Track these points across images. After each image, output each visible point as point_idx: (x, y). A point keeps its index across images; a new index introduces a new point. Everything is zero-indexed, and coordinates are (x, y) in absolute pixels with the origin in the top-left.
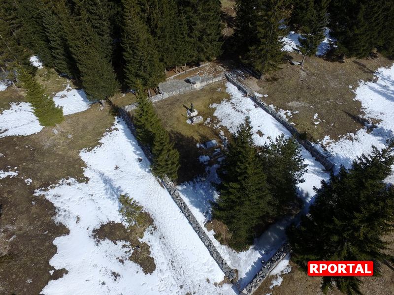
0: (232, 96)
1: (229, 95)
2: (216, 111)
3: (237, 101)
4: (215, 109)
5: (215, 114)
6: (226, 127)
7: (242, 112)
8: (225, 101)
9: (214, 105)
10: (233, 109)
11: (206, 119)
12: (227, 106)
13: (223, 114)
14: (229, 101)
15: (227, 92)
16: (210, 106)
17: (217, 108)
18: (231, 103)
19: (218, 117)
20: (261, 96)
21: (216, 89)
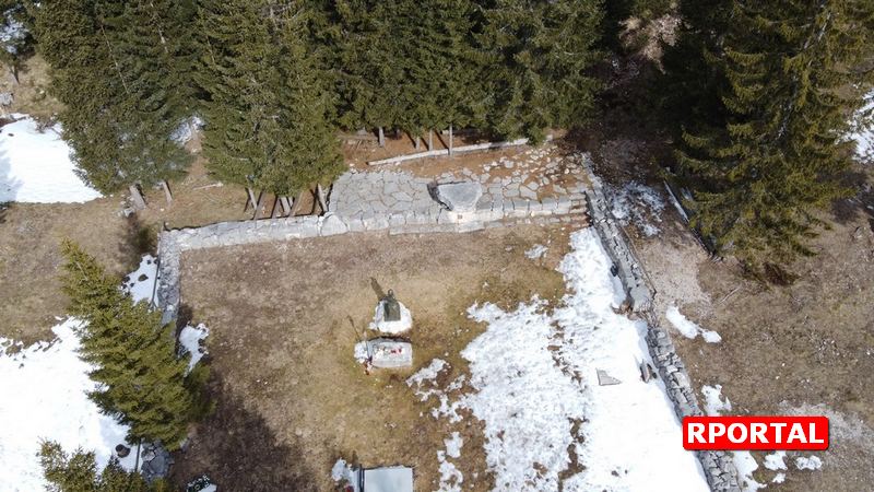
0: (572, 292)
1: (564, 284)
2: (480, 339)
3: (581, 321)
4: (480, 328)
5: (469, 353)
6: (483, 424)
7: (577, 377)
8: (533, 308)
9: (486, 313)
10: (549, 354)
11: (427, 364)
12: (532, 335)
13: (501, 359)
14: (550, 313)
15: (561, 268)
16: (469, 310)
17: (491, 328)
18: (555, 324)
19: (474, 369)
20: (688, 329)
21: (528, 246)
